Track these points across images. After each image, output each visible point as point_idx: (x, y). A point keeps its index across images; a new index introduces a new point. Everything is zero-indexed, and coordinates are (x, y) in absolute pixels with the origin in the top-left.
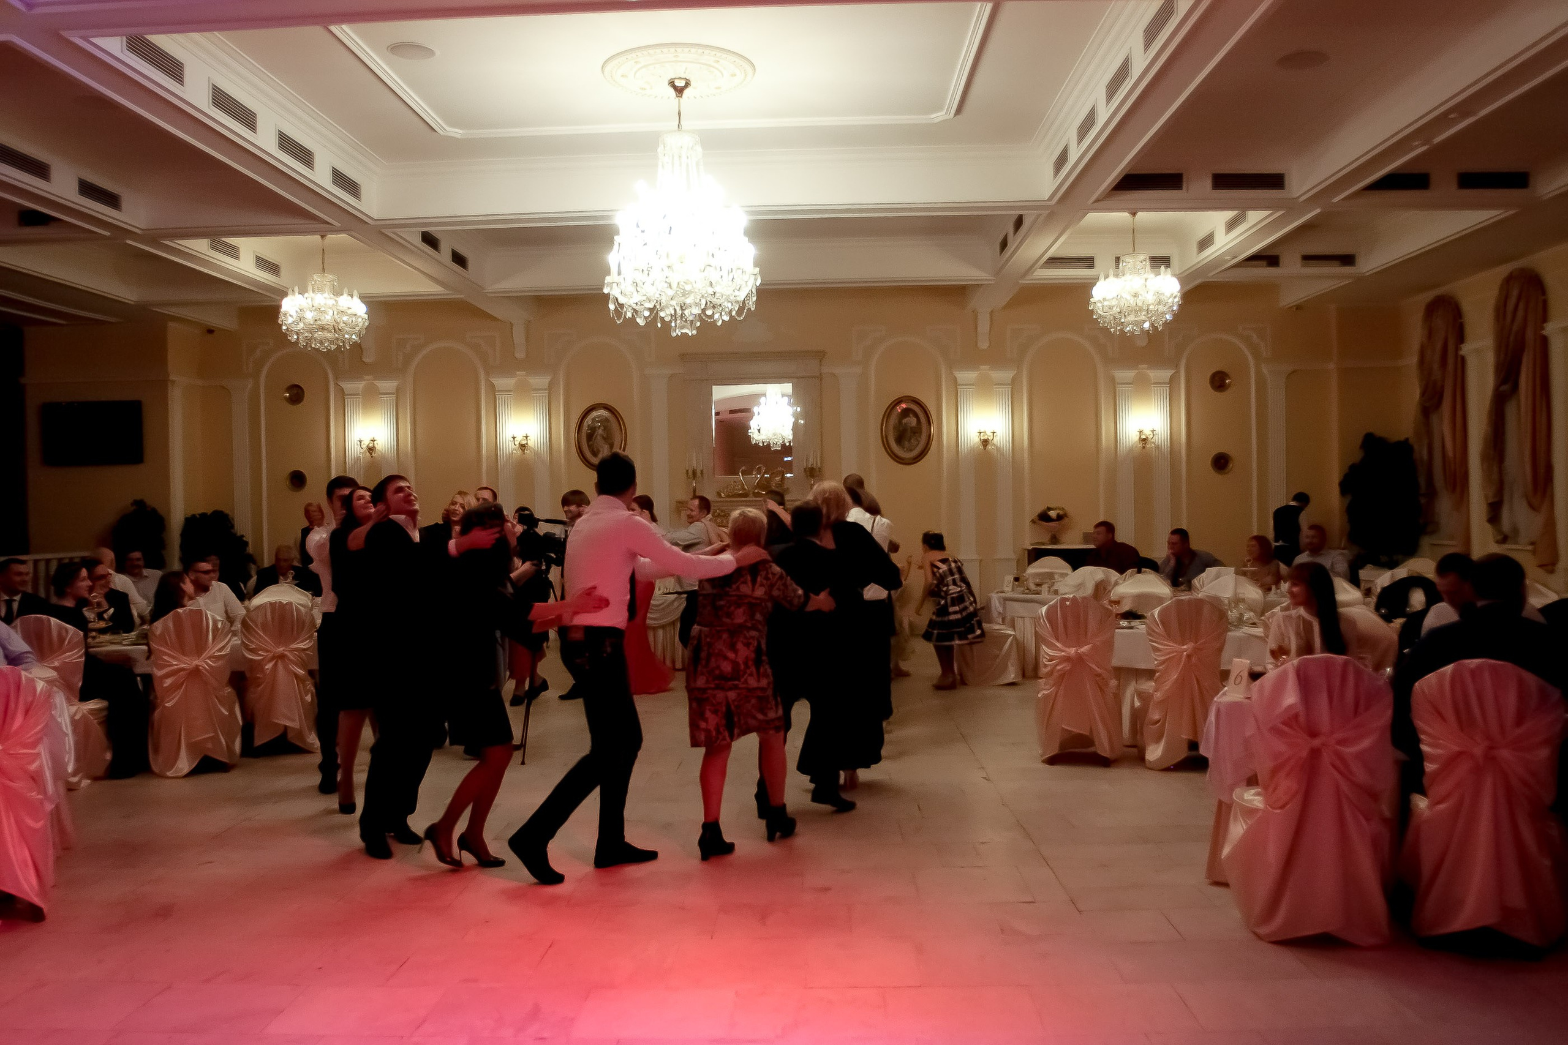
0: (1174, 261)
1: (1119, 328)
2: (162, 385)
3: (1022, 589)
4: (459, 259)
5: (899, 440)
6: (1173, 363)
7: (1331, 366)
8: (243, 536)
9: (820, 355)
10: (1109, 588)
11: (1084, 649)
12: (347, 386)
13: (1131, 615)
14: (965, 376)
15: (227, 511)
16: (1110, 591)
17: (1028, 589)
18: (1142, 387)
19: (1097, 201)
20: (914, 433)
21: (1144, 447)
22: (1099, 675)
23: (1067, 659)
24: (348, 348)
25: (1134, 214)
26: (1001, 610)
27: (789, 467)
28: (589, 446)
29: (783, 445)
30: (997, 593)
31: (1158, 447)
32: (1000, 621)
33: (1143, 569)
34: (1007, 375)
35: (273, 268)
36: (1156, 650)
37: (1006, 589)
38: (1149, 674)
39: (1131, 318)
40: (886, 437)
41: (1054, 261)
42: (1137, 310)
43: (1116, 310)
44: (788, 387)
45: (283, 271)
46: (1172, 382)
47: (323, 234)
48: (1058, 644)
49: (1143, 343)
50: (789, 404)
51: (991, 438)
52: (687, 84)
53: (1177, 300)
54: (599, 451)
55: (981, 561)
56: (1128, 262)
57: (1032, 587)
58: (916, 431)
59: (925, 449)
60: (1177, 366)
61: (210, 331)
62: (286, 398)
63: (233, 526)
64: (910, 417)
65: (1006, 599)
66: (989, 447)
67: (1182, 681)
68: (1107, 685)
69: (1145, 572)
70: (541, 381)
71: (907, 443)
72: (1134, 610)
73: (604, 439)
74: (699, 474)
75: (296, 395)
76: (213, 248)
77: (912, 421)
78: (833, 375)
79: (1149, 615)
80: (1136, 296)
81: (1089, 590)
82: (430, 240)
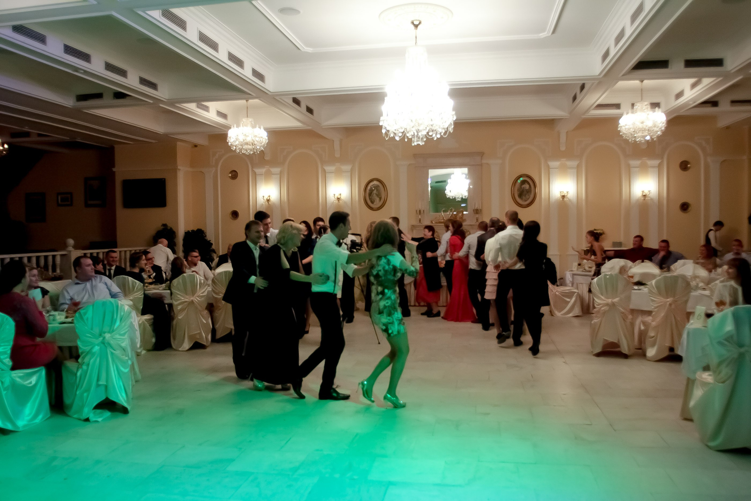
0: (662, 105)
1: (633, 139)
2: (175, 171)
3: (582, 269)
4: (310, 110)
5: (520, 196)
6: (660, 156)
7: (745, 157)
8: (210, 241)
9: (482, 154)
10: (627, 269)
11: (616, 300)
12: (258, 171)
13: (639, 283)
14: (553, 164)
15: (203, 229)
16: (628, 271)
17: (585, 269)
18: (644, 169)
19: (623, 75)
20: (528, 192)
21: (644, 199)
22: (623, 313)
23: (607, 305)
24: (258, 153)
25: (642, 81)
26: (571, 279)
27: (465, 209)
28: (370, 199)
29: (462, 198)
30: (570, 271)
31: (652, 199)
32: (570, 285)
33: (645, 260)
34: (574, 163)
35: (224, 116)
36: (653, 301)
37: (574, 269)
38: (649, 313)
39: (640, 134)
40: (514, 194)
41: (601, 106)
42: (643, 130)
43: (632, 130)
44: (465, 170)
45: (229, 117)
46: (660, 166)
47: (247, 99)
48: (602, 297)
49: (644, 147)
50: (466, 178)
51: (566, 195)
52: (420, 23)
53: (664, 125)
54: (374, 201)
55: (560, 255)
56: (638, 106)
57: (587, 268)
58: (529, 191)
59: (533, 199)
60: (662, 158)
61: (196, 146)
62: (230, 177)
63: (206, 236)
64: (525, 184)
65: (574, 275)
66: (565, 199)
67: (666, 317)
68: (627, 317)
69: (645, 262)
70: (347, 168)
71: (524, 197)
72: (641, 281)
73: (377, 195)
74: (422, 211)
75: (234, 175)
76: (198, 107)
77: (526, 186)
78: (488, 164)
79: (649, 283)
80: (642, 123)
81: (617, 270)
82: (296, 101)
